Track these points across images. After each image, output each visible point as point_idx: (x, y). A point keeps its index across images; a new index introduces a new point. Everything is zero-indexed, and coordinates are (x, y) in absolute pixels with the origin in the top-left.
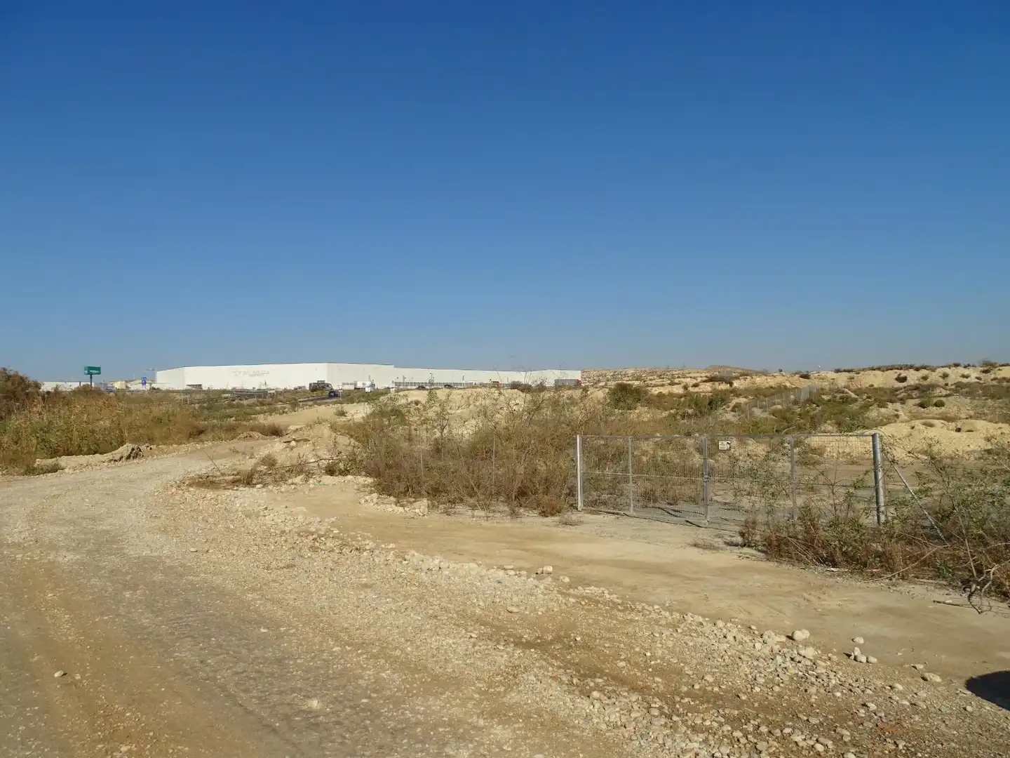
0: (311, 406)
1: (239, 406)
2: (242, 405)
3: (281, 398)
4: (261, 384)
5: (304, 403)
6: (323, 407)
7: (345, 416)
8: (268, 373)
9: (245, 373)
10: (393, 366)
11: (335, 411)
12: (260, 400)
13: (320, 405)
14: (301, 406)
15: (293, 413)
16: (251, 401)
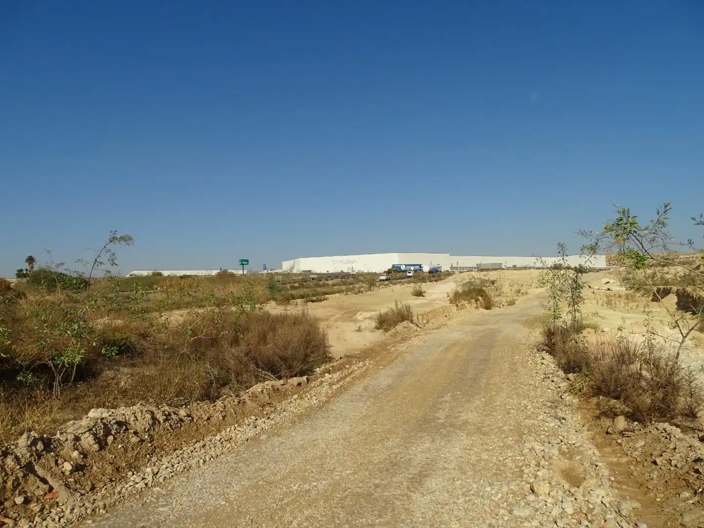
0: (387, 285)
1: (324, 285)
2: (328, 285)
3: (362, 278)
4: (348, 268)
5: (381, 283)
6: (398, 286)
7: (423, 296)
8: (356, 262)
9: (341, 262)
10: (448, 254)
11: (412, 290)
12: (343, 280)
13: (395, 285)
14: (377, 285)
15: (369, 293)
16: (335, 281)
